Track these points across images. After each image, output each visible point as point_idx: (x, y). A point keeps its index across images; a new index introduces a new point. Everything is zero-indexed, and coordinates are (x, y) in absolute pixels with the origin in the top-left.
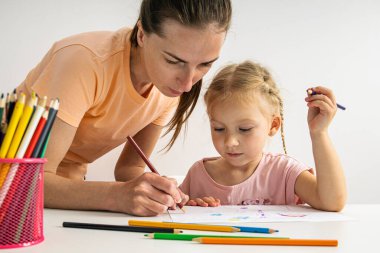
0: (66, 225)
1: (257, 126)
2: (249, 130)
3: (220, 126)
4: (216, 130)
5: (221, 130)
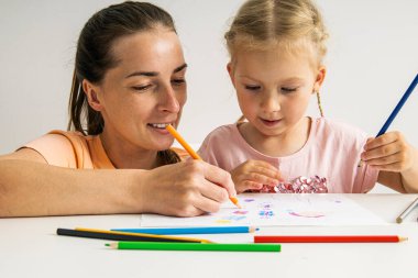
0: (61, 232)
1: (303, 85)
2: (294, 90)
3: (254, 84)
4: (248, 87)
5: (254, 88)
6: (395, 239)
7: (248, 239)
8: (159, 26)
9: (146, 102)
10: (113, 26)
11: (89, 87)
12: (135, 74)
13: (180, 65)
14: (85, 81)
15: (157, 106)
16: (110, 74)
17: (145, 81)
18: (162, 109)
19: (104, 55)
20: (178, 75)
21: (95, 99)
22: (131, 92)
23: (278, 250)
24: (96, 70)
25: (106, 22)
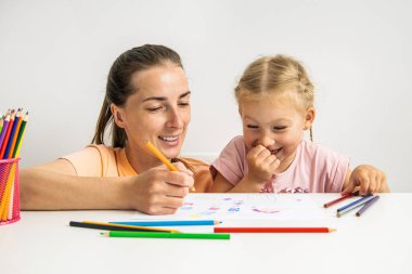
2: (284, 128)
4: (249, 127)
5: (254, 127)
6: (325, 230)
7: (209, 230)
8: (168, 63)
9: (158, 120)
10: (134, 63)
11: (115, 109)
12: (149, 99)
13: (185, 92)
14: (112, 105)
15: (166, 124)
16: (131, 99)
17: (156, 104)
18: (170, 125)
19: (127, 84)
20: (184, 100)
21: (119, 119)
22: (146, 112)
23: (228, 238)
24: (120, 96)
25: (128, 60)
